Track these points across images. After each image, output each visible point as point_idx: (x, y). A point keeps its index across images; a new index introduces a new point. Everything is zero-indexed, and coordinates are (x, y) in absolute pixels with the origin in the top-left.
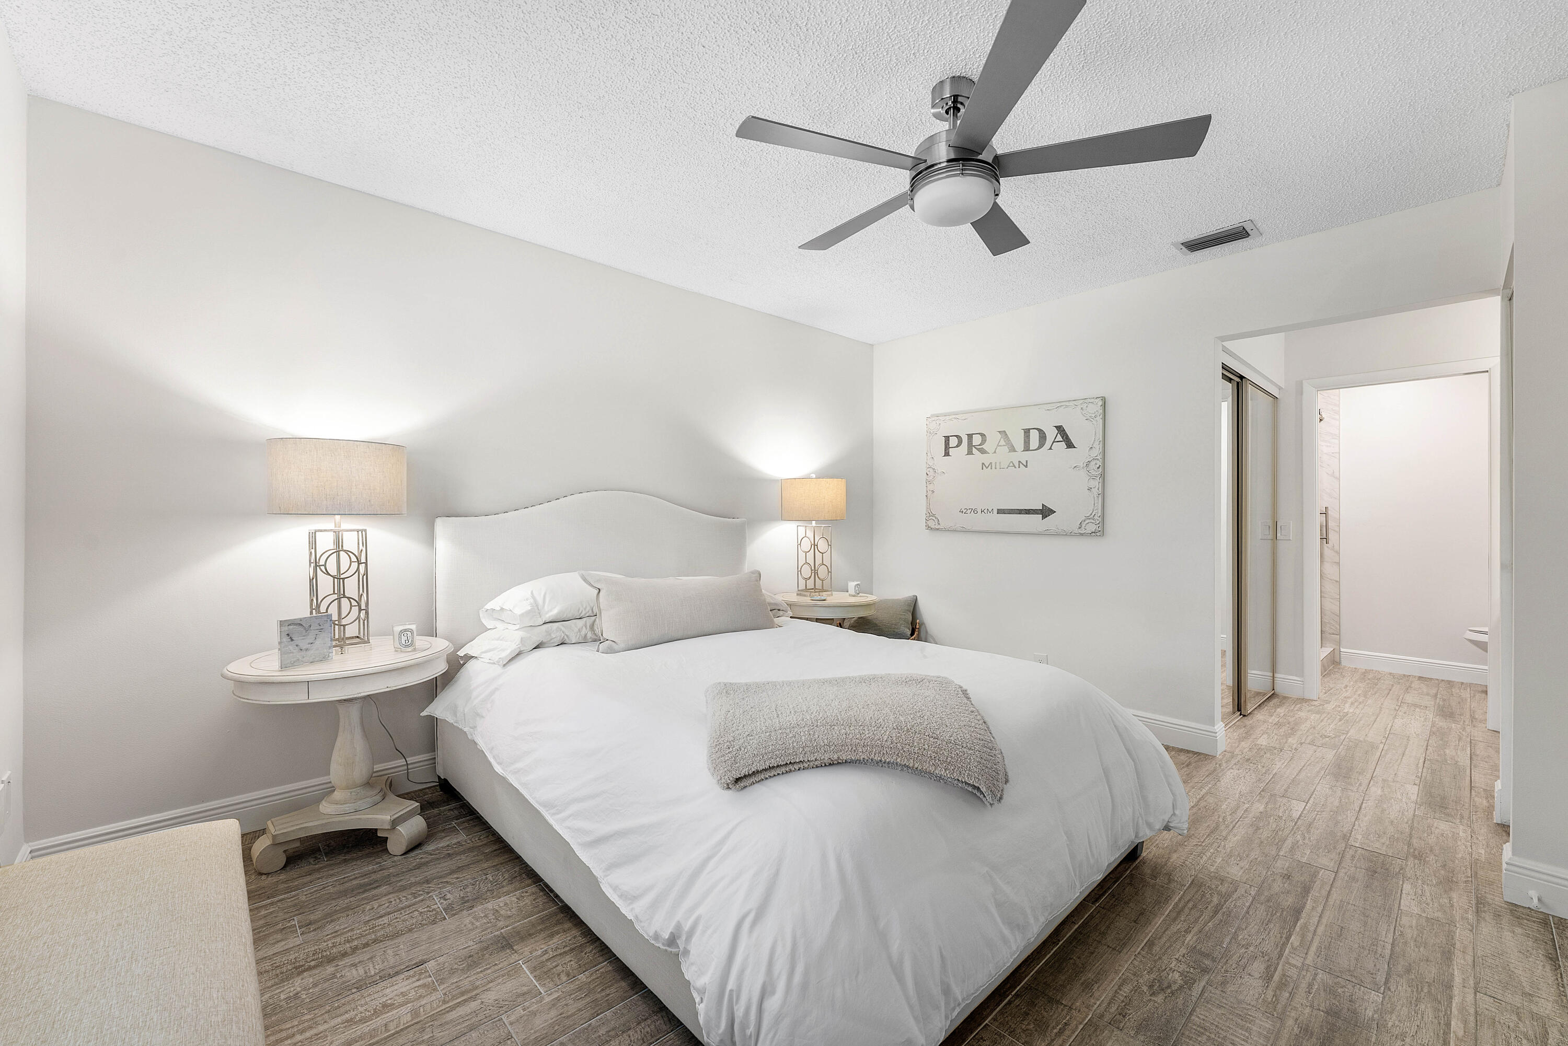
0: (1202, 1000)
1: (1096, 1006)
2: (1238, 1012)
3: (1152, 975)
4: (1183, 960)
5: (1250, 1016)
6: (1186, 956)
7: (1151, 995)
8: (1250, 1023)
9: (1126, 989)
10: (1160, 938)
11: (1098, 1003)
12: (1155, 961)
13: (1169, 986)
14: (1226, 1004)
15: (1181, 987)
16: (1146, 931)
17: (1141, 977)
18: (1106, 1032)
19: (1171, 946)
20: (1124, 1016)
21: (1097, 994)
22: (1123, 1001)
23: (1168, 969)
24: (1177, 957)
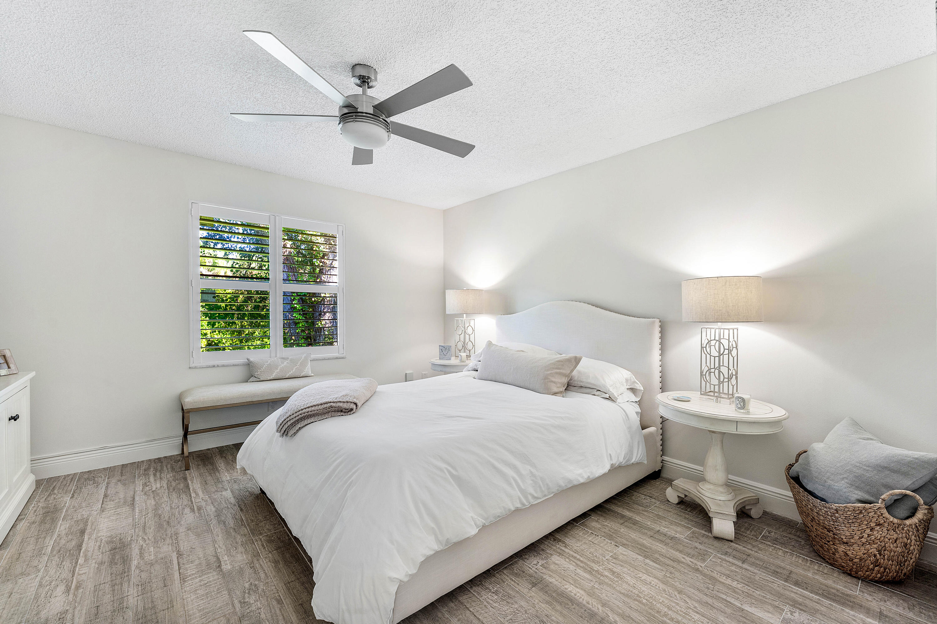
0: (230, 602)
1: (264, 560)
2: (210, 614)
3: (261, 590)
4: (257, 611)
5: (204, 618)
6: (259, 615)
7: (251, 583)
8: (202, 614)
9: (263, 575)
10: (280, 609)
11: (265, 562)
12: (267, 597)
13: (249, 593)
14: (219, 611)
15: (244, 598)
16: (290, 606)
17: (264, 585)
18: (250, 558)
19: (271, 612)
20: (251, 567)
21: (269, 563)
22: (258, 571)
23: (258, 599)
24: (262, 609)
